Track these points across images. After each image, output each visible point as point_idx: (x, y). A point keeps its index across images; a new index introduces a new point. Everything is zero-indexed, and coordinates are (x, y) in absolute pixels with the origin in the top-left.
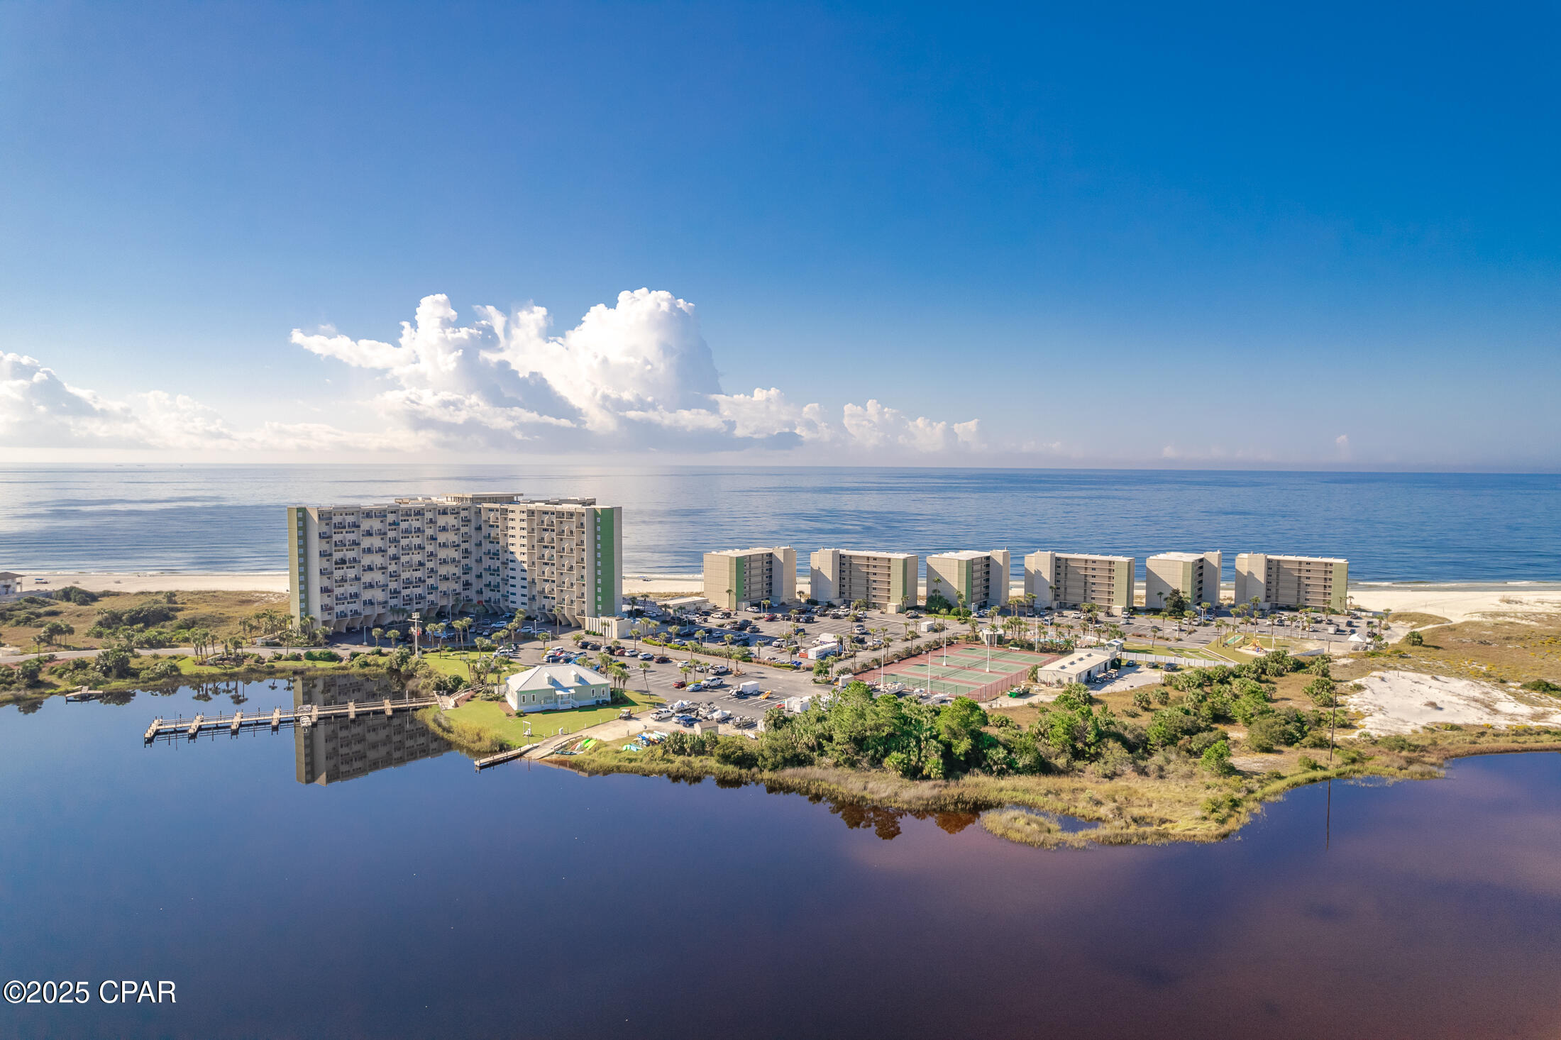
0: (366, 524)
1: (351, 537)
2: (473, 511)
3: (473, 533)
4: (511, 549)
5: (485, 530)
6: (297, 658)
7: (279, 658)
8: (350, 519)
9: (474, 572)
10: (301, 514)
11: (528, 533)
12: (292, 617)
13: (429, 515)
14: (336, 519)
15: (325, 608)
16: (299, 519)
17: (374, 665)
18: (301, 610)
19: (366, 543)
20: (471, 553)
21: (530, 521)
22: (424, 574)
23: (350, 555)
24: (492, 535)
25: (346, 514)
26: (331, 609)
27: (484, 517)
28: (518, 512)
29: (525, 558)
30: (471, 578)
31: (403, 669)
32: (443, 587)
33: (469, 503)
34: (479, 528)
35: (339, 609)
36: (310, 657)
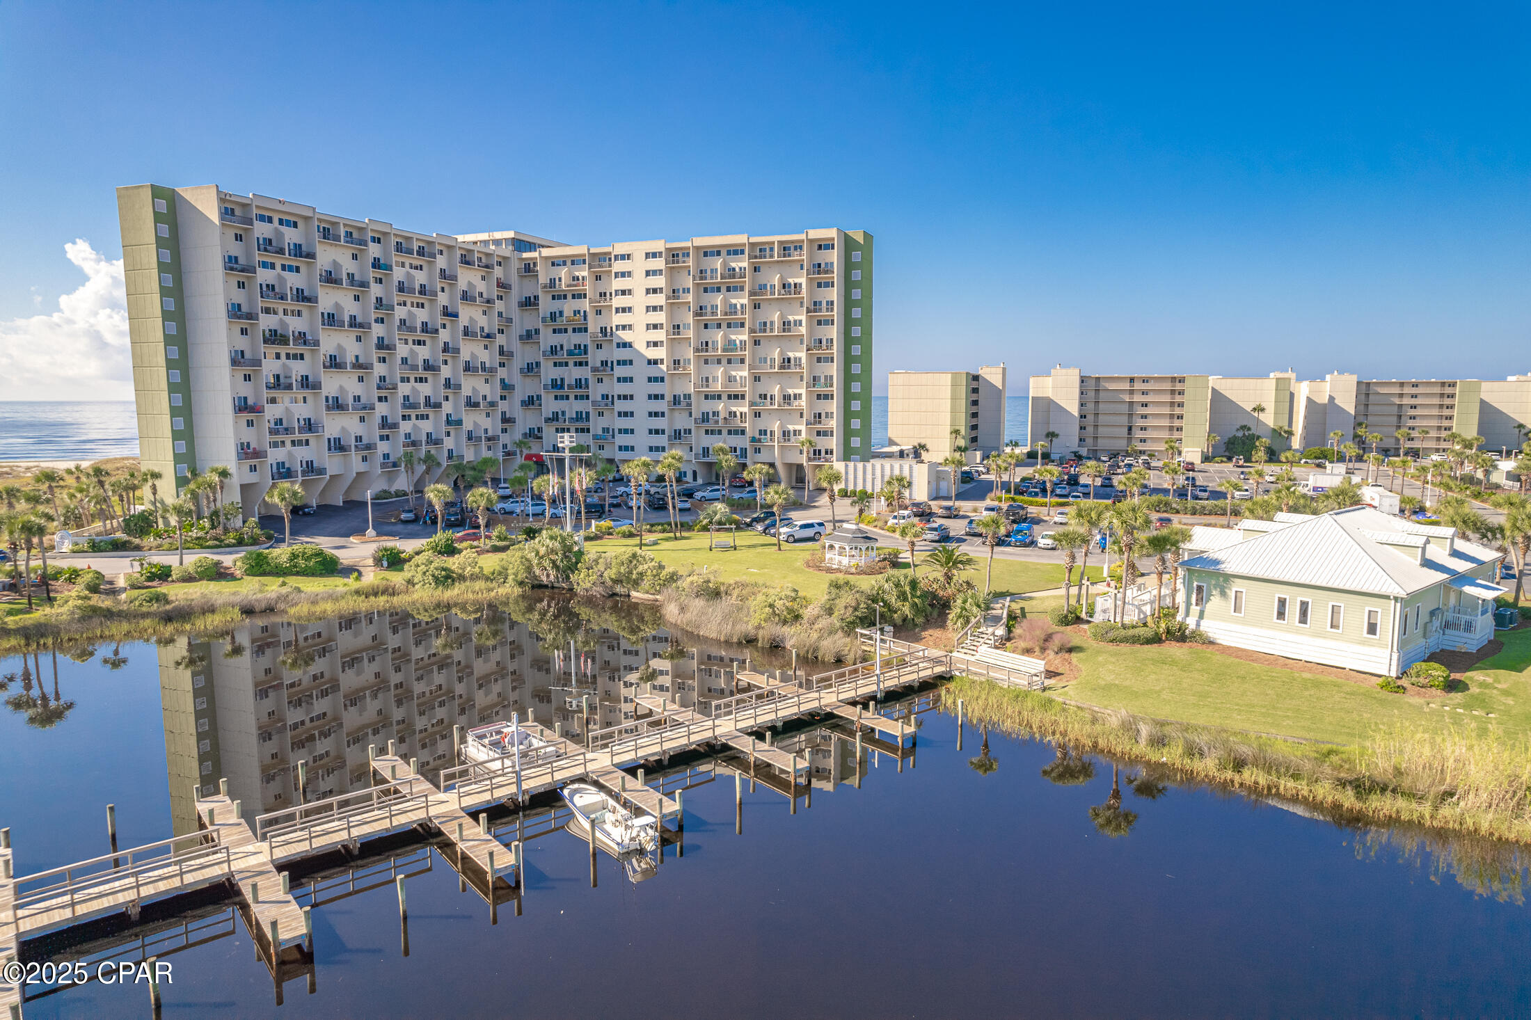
0: (327, 255)
1: (294, 281)
2: (515, 265)
3: (515, 313)
4: (625, 336)
5: (546, 305)
6: (219, 574)
7: (164, 574)
8: (291, 236)
9: (519, 395)
10: (163, 205)
11: (668, 298)
12: (156, 476)
13: (441, 262)
14: (262, 230)
15: (247, 452)
16: (158, 217)
17: (474, 577)
18: (178, 458)
19: (328, 299)
20: (511, 354)
21: (672, 272)
22: (435, 388)
23: (295, 325)
24: (565, 314)
25: (281, 222)
26: (258, 454)
27: (543, 279)
28: (639, 256)
29: (660, 353)
30: (512, 406)
31: (583, 581)
32: (472, 420)
33: (506, 251)
34: (529, 303)
35: (275, 456)
36: (260, 567)
